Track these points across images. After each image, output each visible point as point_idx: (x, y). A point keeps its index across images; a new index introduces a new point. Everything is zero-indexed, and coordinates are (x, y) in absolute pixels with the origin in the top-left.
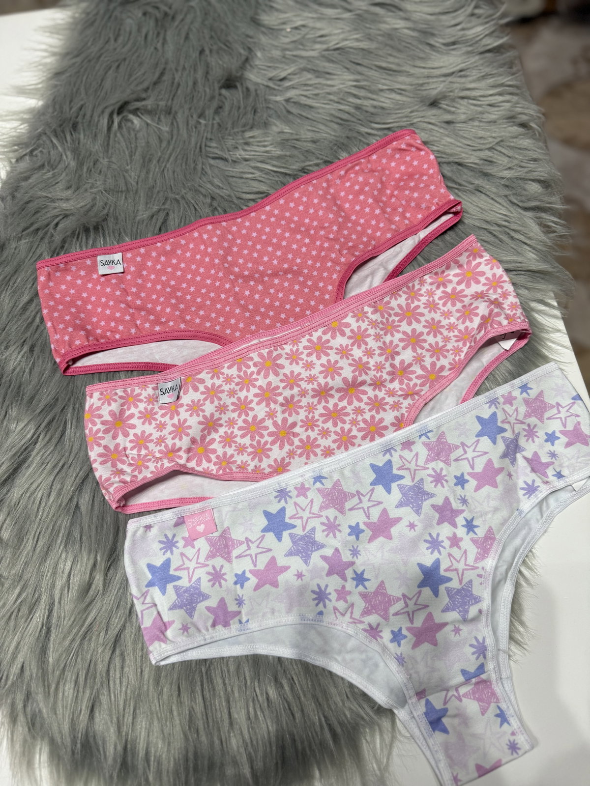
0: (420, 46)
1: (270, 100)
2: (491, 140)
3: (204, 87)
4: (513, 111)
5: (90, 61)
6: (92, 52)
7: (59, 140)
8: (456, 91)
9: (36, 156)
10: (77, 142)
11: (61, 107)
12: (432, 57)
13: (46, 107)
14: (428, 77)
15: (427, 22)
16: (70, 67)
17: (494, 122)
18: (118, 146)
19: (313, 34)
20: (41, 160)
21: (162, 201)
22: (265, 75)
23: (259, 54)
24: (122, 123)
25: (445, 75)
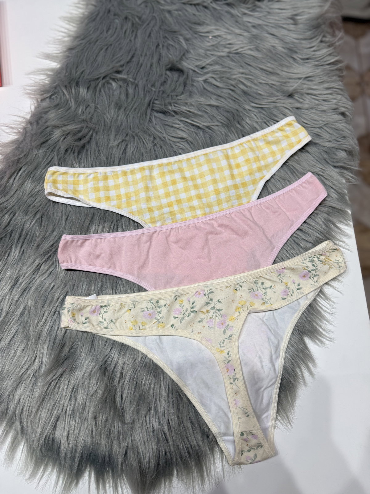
0: (287, 58)
1: (194, 80)
2: (321, 122)
3: (156, 68)
4: (337, 105)
5: (90, 43)
6: (92, 38)
7: (67, 92)
8: (305, 89)
9: (53, 99)
10: (78, 94)
11: (71, 71)
12: (293, 66)
13: (61, 69)
14: (290, 78)
15: (294, 43)
16: (78, 46)
17: (324, 111)
18: (102, 98)
19: (224, 42)
20: (56, 102)
21: (125, 135)
22: (193, 64)
23: (192, 51)
24: (106, 84)
25: (300, 79)
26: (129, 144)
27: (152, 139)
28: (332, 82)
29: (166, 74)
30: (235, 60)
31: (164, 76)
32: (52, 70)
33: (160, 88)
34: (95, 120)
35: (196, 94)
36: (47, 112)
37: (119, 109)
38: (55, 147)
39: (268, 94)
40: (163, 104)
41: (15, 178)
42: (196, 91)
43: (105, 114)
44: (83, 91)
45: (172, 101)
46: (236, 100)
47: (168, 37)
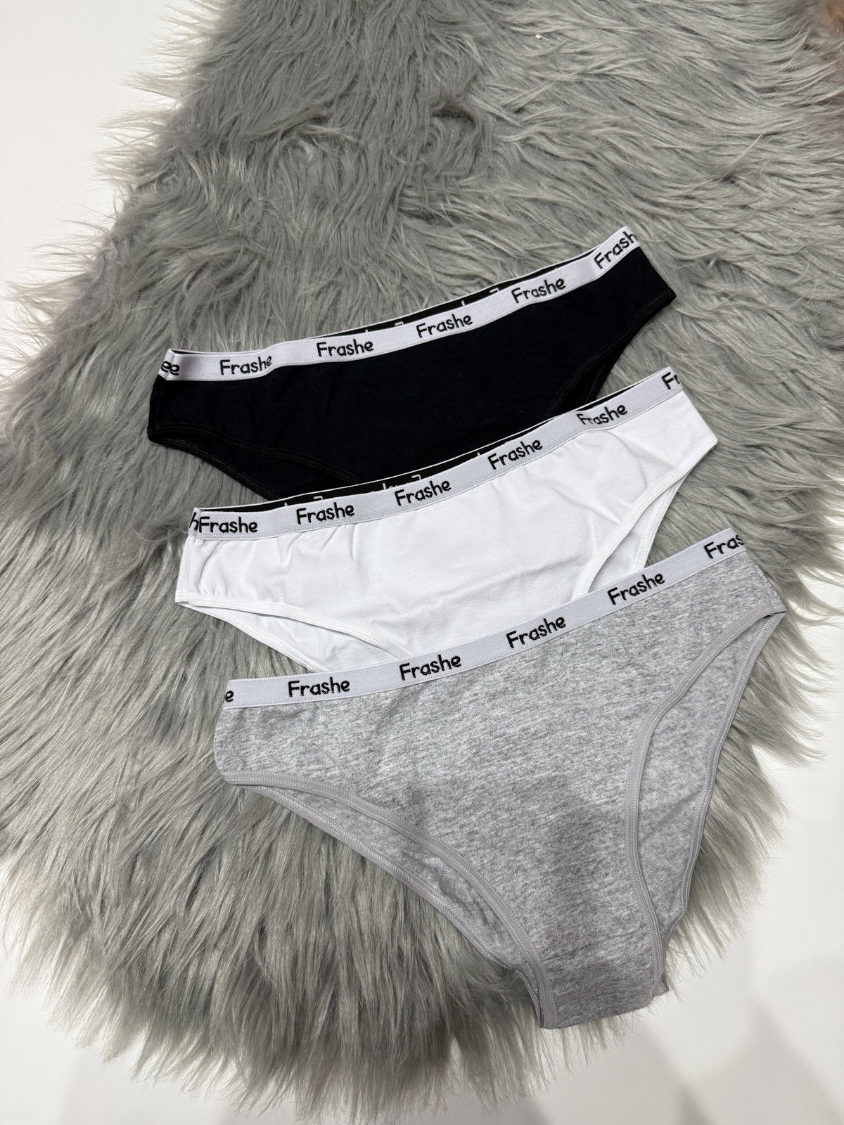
0: (723, 88)
1: (499, 141)
2: (798, 242)
3: (410, 110)
5: (252, 51)
6: (257, 39)
7: (200, 166)
8: (765, 163)
9: (167, 185)
10: (224, 172)
11: (207, 119)
12: (737, 107)
13: (186, 112)
14: (728, 137)
16: (224, 57)
18: (280, 182)
19: (572, 47)
20: (174, 191)
21: (334, 270)
22: (498, 100)
23: (493, 70)
24: (289, 150)
25: (752, 137)
26: (344, 291)
27: (398, 280)
28: (832, 145)
29: (432, 125)
30: (597, 92)
31: (427, 130)
32: (164, 115)
33: (418, 159)
34: (265, 233)
35: (504, 174)
36: (155, 215)
37: (322, 209)
38: (172, 298)
39: (675, 176)
40: (427, 197)
41: (80, 372)
42: (502, 166)
43: (288, 220)
44: (236, 166)
45: (447, 191)
46: (600, 189)
47: (438, 37)
